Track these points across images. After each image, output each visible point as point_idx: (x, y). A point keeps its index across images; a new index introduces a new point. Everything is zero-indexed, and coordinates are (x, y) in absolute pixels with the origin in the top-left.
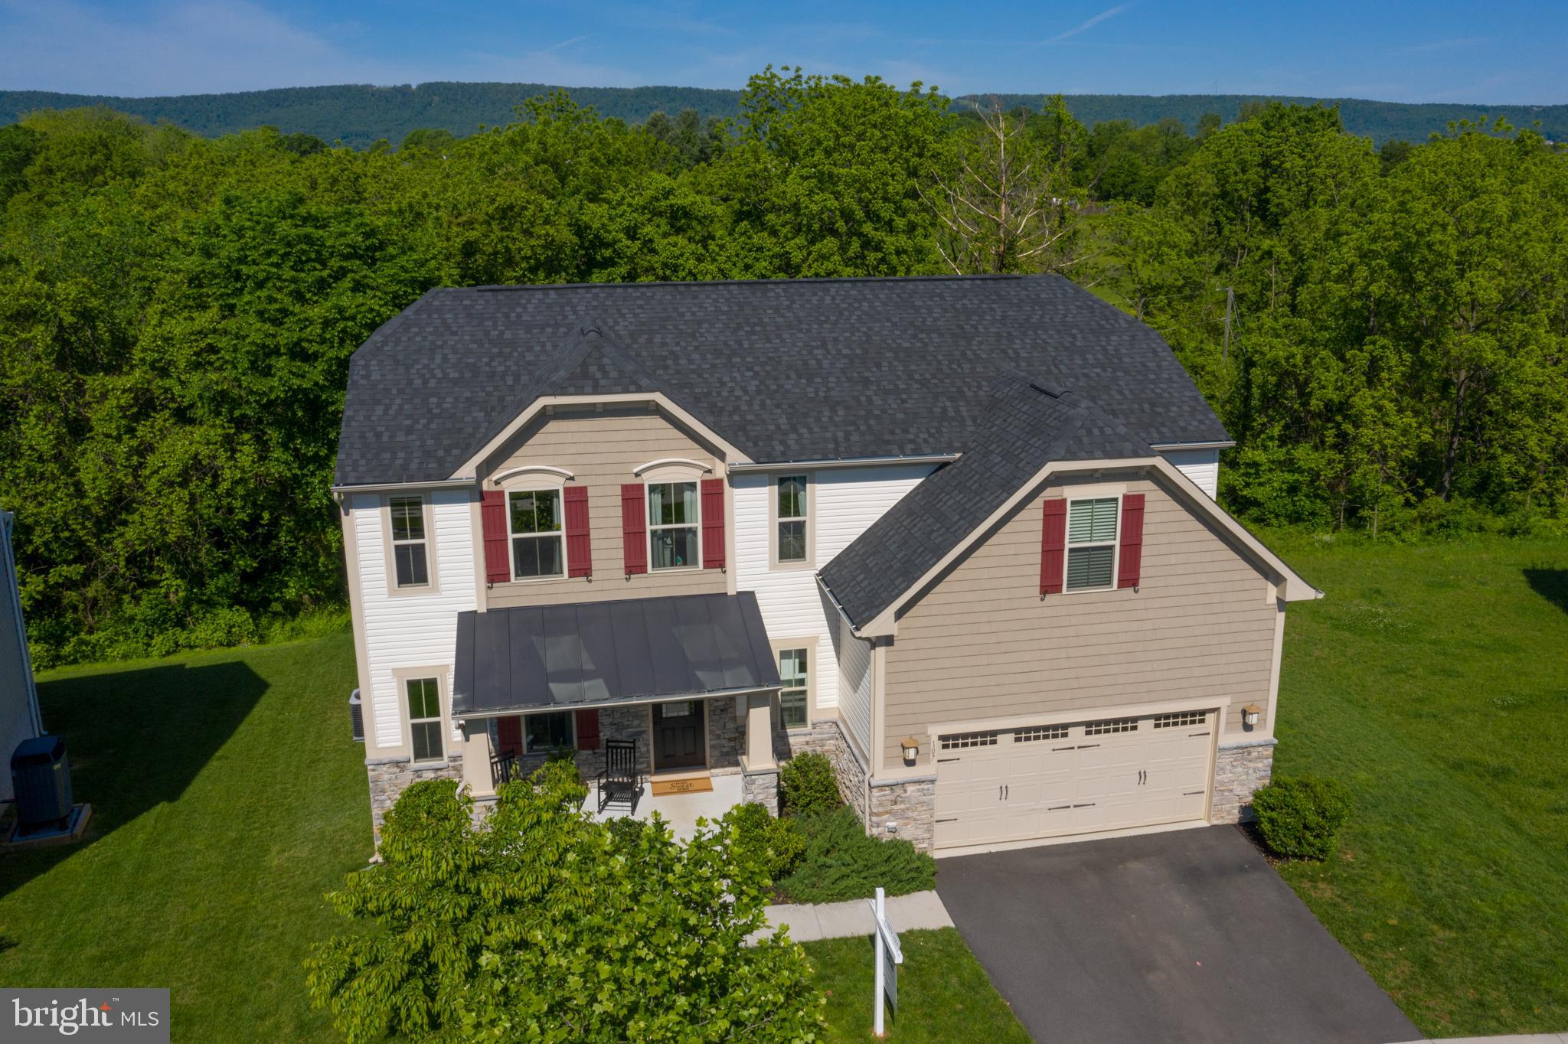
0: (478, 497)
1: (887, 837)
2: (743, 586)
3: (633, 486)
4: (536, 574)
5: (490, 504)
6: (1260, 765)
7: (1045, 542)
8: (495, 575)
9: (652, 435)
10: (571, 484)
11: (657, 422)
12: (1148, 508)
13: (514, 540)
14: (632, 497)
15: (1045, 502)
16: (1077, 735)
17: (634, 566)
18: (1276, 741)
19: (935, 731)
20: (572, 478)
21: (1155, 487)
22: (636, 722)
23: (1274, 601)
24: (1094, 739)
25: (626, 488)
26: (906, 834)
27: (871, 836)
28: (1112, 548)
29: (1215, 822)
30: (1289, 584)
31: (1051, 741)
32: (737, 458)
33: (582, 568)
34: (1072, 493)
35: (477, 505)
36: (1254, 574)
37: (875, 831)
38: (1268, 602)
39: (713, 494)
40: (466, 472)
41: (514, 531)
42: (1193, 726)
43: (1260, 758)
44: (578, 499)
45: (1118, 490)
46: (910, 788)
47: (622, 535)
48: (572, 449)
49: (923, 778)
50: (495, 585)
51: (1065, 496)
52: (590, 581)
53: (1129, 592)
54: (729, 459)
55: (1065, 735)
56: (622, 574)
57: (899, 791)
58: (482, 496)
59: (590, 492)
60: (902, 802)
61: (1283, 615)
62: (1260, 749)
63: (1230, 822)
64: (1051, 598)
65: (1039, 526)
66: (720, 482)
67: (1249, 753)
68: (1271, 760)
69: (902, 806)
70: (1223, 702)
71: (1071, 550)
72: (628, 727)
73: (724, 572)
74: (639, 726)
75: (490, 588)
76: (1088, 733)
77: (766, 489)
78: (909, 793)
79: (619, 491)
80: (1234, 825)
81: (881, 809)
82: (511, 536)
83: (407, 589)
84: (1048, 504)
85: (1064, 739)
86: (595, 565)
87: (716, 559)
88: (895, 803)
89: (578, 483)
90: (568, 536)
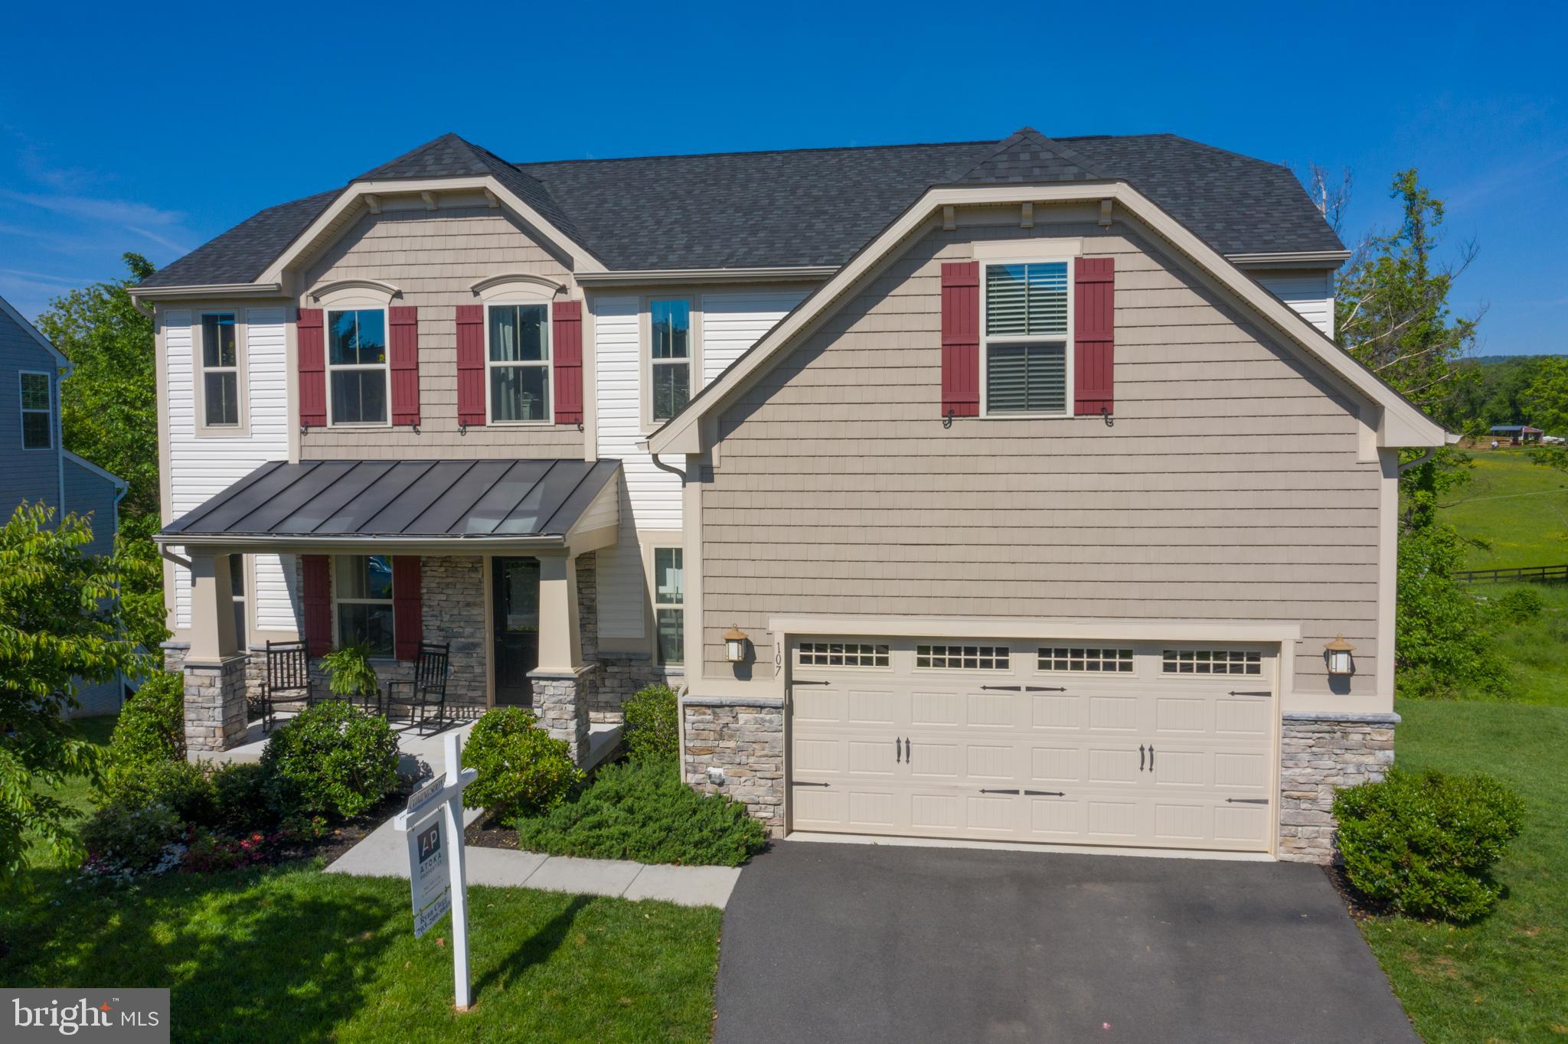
0: (295, 316)
1: (709, 790)
2: (607, 452)
3: (469, 307)
4: (359, 420)
5: (307, 325)
6: (1369, 760)
7: (946, 330)
8: (310, 418)
9: (493, 241)
10: (397, 303)
11: (502, 225)
12: (1120, 281)
13: (334, 373)
14: (467, 320)
15: (944, 266)
16: (1023, 666)
17: (470, 417)
18: (1397, 718)
19: (781, 626)
20: (398, 295)
21: (1131, 247)
22: (468, 630)
23: (1374, 456)
24: (1052, 677)
25: (461, 310)
26: (739, 792)
27: (686, 785)
28: (1060, 347)
29: (1288, 857)
30: (1388, 416)
31: (979, 671)
32: (587, 264)
33: (409, 416)
34: (988, 253)
35: (293, 327)
36: (1330, 406)
37: (691, 779)
38: (1362, 458)
39: (569, 320)
40: (272, 276)
41: (332, 362)
42: (1236, 676)
43: (1370, 748)
44: (406, 321)
45: (1065, 250)
46: (744, 717)
47: (455, 373)
48: (401, 258)
49: (761, 702)
50: (310, 430)
51: (976, 257)
52: (418, 432)
53: (1095, 425)
54: (576, 265)
55: (1003, 664)
56: (455, 425)
57: (725, 717)
58: (298, 315)
59: (421, 315)
60: (731, 737)
61: (1393, 483)
62: (1367, 729)
63: (1316, 860)
64: (960, 425)
65: (936, 304)
66: (576, 305)
67: (1345, 735)
68: (1391, 754)
69: (732, 744)
70: (1286, 633)
71: (993, 349)
72: (460, 635)
73: (582, 430)
74: (472, 635)
75: (304, 433)
76: (1044, 665)
77: (635, 318)
78: (741, 722)
79: (452, 314)
80: (1323, 867)
81: (698, 743)
82: (329, 368)
83: (217, 429)
84: (947, 269)
85: (1001, 672)
86: (425, 412)
87: (572, 414)
88: (722, 738)
89: (408, 301)
90: (392, 370)
